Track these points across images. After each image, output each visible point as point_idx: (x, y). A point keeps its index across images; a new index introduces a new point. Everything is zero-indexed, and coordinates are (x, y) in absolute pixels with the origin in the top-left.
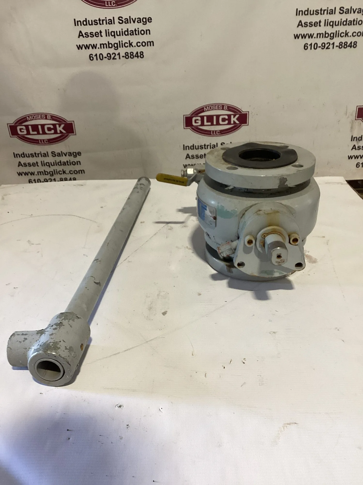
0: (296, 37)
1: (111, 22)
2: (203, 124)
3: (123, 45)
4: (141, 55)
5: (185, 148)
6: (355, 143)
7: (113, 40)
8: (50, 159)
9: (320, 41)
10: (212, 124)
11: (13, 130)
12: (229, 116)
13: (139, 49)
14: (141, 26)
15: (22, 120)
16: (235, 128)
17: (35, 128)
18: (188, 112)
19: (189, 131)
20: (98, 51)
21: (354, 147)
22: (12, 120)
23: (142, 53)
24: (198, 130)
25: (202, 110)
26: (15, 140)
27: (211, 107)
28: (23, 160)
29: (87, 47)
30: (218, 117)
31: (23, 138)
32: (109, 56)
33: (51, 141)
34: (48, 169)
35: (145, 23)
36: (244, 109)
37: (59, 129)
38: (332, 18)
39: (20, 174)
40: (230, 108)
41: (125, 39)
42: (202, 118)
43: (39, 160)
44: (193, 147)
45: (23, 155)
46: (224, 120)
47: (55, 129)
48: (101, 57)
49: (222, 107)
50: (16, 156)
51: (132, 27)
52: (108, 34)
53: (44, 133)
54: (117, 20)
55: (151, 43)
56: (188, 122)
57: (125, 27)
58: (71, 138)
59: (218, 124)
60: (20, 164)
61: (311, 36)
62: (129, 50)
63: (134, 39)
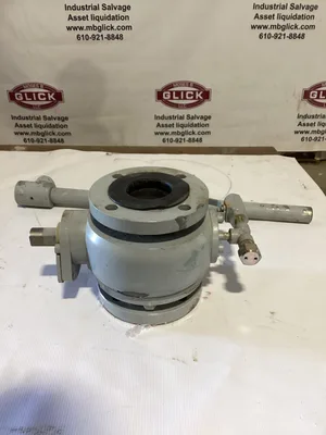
0: (253, 27)
2: (172, 98)
3: (106, 28)
4: (120, 37)
5: (156, 118)
6: (301, 120)
7: (97, 24)
9: (273, 32)
10: (180, 99)
11: (12, 96)
12: (195, 92)
13: (119, 32)
14: (121, 13)
16: (199, 103)
17: (30, 95)
18: (160, 88)
19: (160, 103)
21: (300, 124)
22: (11, 88)
23: (121, 36)
24: (167, 103)
25: (171, 86)
26: (13, 104)
27: (180, 84)
28: (20, 122)
29: (75, 28)
30: (185, 92)
31: (20, 103)
32: (94, 37)
33: (43, 107)
35: (124, 11)
37: (50, 97)
38: (284, 12)
40: (195, 86)
41: (107, 23)
42: (172, 92)
43: (33, 122)
44: (163, 118)
46: (190, 95)
47: (47, 96)
48: (87, 38)
49: (189, 84)
50: (13, 118)
52: (93, 18)
53: (37, 100)
54: (101, 7)
56: (160, 96)
57: (107, 13)
58: (60, 105)
59: (185, 98)
60: (17, 125)
61: (266, 27)
62: (111, 32)
63: (115, 24)
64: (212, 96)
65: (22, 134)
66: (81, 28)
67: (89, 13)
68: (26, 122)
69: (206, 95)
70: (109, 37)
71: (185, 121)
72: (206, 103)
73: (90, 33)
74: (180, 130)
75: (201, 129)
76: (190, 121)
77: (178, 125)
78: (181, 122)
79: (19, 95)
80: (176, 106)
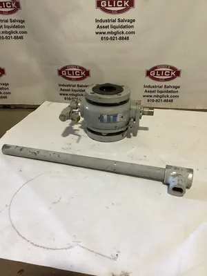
1: (114, 21)
2: (156, 75)
3: (119, 33)
4: (127, 38)
7: (114, 30)
8: (76, 88)
11: (60, 72)
12: (170, 71)
13: (127, 36)
14: (129, 24)
15: (65, 68)
17: (71, 72)
20: (106, 36)
23: (128, 37)
24: (152, 78)
25: (156, 68)
28: (63, 88)
29: (101, 33)
30: (164, 72)
31: (64, 77)
34: (75, 93)
35: (131, 22)
36: (179, 69)
37: (82, 73)
39: (61, 94)
40: (171, 68)
41: (120, 30)
42: (156, 72)
43: (71, 88)
45: (63, 85)
46: (167, 73)
47: (80, 73)
48: (107, 39)
49: (167, 67)
50: (60, 85)
51: (124, 24)
52: (112, 27)
53: (75, 75)
54: (117, 20)
55: (134, 33)
57: (121, 24)
58: (88, 78)
59: (164, 75)
60: (61, 90)
62: (122, 36)
63: (125, 30)
64: (182, 74)
65: (64, 95)
66: (104, 33)
67: (109, 24)
68: (67, 88)
69: (178, 73)
70: (120, 38)
71: (163, 89)
72: (178, 78)
73: (109, 36)
74: (160, 94)
75: (173, 94)
76: (166, 89)
77: (158, 92)
78: (160, 89)
79: (64, 72)
80: (158, 80)
